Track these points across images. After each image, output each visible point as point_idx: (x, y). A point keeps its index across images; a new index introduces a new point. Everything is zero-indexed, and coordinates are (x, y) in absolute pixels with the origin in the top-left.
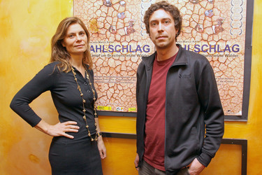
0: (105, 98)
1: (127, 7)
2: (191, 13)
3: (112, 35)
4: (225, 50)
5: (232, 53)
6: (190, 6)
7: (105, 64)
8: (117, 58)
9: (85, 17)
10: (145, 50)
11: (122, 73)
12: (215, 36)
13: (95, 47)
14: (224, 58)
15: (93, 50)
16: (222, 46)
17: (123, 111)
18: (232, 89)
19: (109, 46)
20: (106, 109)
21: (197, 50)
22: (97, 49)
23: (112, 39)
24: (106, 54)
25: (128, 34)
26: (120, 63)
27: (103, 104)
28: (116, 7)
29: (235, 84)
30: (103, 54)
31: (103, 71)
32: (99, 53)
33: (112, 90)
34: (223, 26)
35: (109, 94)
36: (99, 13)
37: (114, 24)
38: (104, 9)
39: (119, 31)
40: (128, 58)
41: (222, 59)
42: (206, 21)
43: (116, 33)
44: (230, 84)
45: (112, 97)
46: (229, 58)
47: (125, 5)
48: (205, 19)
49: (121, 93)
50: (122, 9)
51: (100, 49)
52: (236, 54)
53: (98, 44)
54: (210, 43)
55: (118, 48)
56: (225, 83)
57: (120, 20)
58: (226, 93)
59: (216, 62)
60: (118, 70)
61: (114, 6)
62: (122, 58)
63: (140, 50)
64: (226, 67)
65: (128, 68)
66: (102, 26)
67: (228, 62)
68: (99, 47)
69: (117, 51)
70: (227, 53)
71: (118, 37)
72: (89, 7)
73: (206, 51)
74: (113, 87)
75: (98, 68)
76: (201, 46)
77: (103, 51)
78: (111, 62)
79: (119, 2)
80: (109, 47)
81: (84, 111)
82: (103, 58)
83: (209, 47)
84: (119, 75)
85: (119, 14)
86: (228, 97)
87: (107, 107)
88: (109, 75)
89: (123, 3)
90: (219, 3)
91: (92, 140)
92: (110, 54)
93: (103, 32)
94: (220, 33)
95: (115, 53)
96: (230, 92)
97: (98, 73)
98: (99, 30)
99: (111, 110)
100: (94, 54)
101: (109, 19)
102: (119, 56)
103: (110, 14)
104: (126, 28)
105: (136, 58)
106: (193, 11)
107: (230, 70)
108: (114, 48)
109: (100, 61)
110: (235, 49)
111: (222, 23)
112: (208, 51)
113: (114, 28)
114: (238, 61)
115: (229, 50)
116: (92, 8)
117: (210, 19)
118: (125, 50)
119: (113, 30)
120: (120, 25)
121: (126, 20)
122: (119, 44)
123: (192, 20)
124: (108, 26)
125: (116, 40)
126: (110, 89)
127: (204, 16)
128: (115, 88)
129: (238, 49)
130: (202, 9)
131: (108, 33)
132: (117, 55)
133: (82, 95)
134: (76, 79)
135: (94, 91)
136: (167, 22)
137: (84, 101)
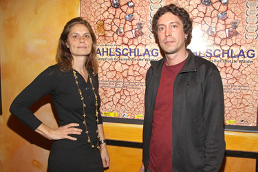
0: (111, 104)
1: (135, 9)
2: (203, 16)
3: (120, 38)
4: (239, 55)
5: (247, 59)
6: (202, 8)
7: (111, 68)
8: (124, 62)
9: (92, 19)
10: (154, 53)
11: (130, 78)
12: (228, 40)
13: (101, 50)
14: (238, 64)
15: (100, 53)
16: (236, 51)
17: (129, 117)
18: (246, 97)
19: (117, 49)
20: (112, 115)
21: (209, 55)
22: (103, 52)
23: (119, 42)
24: (113, 57)
25: (136, 37)
26: (128, 67)
27: (106, 110)
28: (124, 8)
29: (249, 93)
30: (110, 57)
31: (110, 75)
32: (105, 56)
33: (118, 95)
34: (238, 30)
35: (116, 101)
36: (106, 15)
37: (122, 26)
38: (112, 11)
39: (127, 33)
40: (135, 62)
41: (236, 65)
42: (219, 24)
43: (123, 36)
44: (245, 92)
45: (118, 102)
46: (243, 64)
47: (133, 7)
48: (218, 22)
49: (128, 99)
50: (130, 11)
51: (107, 52)
52: (251, 59)
53: (104, 47)
54: (223, 48)
55: (125, 52)
56: (239, 91)
57: (128, 22)
58: (240, 101)
59: (229, 68)
60: (125, 74)
61: (122, 8)
62: (129, 62)
63: (149, 54)
64: (239, 74)
65: (136, 73)
66: (108, 28)
67: (242, 68)
68: (105, 50)
69: (124, 55)
70: (241, 58)
71: (126, 40)
72: (96, 8)
73: (219, 56)
74: (119, 92)
75: (105, 72)
76: (213, 51)
77: (110, 55)
78: (118, 66)
79: (127, 4)
80: (116, 51)
81: (84, 115)
82: (110, 62)
83: (221, 52)
84: (126, 80)
85: (127, 16)
86: (242, 106)
87: (113, 113)
88: (115, 79)
89: (131, 4)
90: (234, 5)
91: (93, 146)
92: (117, 57)
93: (110, 34)
94: (234, 38)
95: (122, 57)
96: (244, 100)
97: (105, 77)
98: (106, 32)
99: (117, 116)
100: (100, 57)
101: (117, 21)
102: (126, 60)
103: (117, 16)
104: (134, 31)
105: (144, 62)
106: (205, 14)
107: (244, 77)
108: (121, 51)
109: (107, 65)
110: (250, 55)
111: (236, 27)
112: (221, 56)
113: (122, 30)
114: (254, 68)
115: (244, 55)
116: (99, 10)
117: (223, 22)
118: (133, 54)
119: (120, 32)
120: (128, 27)
121: (135, 22)
122: (127, 47)
123: (203, 22)
124: (115, 29)
125: (123, 43)
126: (116, 95)
127: (217, 19)
128: (122, 93)
129: (254, 54)
130: (215, 12)
131: (116, 36)
132: (124, 59)
133: (82, 98)
134: (77, 82)
135: (96, 96)
136: (174, 26)
137: (85, 105)
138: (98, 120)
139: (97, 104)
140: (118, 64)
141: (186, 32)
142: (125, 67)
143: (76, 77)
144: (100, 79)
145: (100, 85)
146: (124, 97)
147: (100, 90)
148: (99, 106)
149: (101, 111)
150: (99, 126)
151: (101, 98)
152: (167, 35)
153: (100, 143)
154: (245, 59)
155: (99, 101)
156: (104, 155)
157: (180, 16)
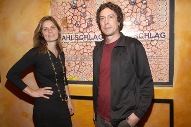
0: (73, 72)
1: (87, 9)
2: (131, 12)
3: (77, 28)
4: (156, 36)
5: (161, 39)
6: (130, 7)
7: (73, 48)
8: (81, 44)
9: (59, 17)
10: (100, 38)
11: (85, 54)
12: (148, 27)
13: (65, 37)
14: (155, 42)
15: (65, 39)
16: (153, 34)
17: (85, 80)
18: (161, 63)
19: (76, 36)
20: (74, 79)
21: (136, 37)
22: (67, 38)
23: (77, 31)
24: (74, 41)
25: (88, 27)
26: (83, 47)
27: (70, 76)
28: (80, 9)
29: (163, 60)
31: (72, 53)
32: (68, 41)
34: (154, 20)
35: (76, 69)
36: (68, 13)
37: (79, 20)
38: (72, 11)
39: (82, 25)
40: (88, 44)
41: (154, 43)
42: (142, 17)
43: (80, 27)
44: (160, 60)
45: (78, 71)
46: (158, 42)
47: (85, 8)
48: (141, 16)
49: (84, 68)
50: (84, 10)
52: (163, 39)
53: (68, 35)
54: (145, 32)
55: (81, 37)
56: (156, 60)
57: (82, 18)
58: (157, 66)
59: (149, 45)
60: (82, 52)
62: (84, 44)
63: (97, 38)
64: (156, 49)
65: (89, 51)
66: (70, 22)
67: (158, 45)
68: (68, 37)
69: (81, 39)
70: (157, 38)
71: (81, 30)
72: (61, 9)
73: (142, 38)
74: (78, 64)
75: (68, 51)
76: (138, 34)
77: (72, 40)
78: (77, 47)
79: (82, 6)
81: (56, 80)
82: (72, 44)
83: (144, 35)
84: (82, 56)
85: (82, 14)
86: (159, 69)
87: (75, 78)
88: (75, 56)
89: (84, 6)
90: (150, 4)
91: (63, 100)
92: (76, 41)
93: (71, 26)
94: (152, 25)
95: (79, 41)
96: (160, 66)
97: (68, 54)
98: (68, 25)
99: (77, 80)
100: (65, 41)
101: (75, 17)
102: (83, 42)
103: (75, 14)
104: (86, 23)
105: (94, 43)
106: (132, 10)
107: (159, 50)
108: (79, 37)
109: (69, 47)
110: (162, 36)
111: (153, 18)
112: (144, 38)
113: (79, 23)
114: (165, 44)
115: (158, 36)
116: (64, 10)
117: (144, 16)
118: (86, 38)
119: (78, 25)
120: (83, 21)
121: (87, 18)
122: (82, 34)
123: (131, 16)
124: (74, 22)
125: (80, 32)
126: (77, 66)
127: (140, 14)
128: (80, 64)
129: (165, 36)
130: (139, 9)
131: (75, 27)
132: (81, 42)
133: (54, 69)
134: (51, 58)
135: (63, 67)
136: (111, 17)
137: (56, 73)
138: (65, 83)
139: (64, 72)
140: (77, 46)
141: (119, 21)
142: (82, 47)
143: (50, 55)
144: (66, 56)
145: (66, 60)
146: (81, 67)
147: (66, 63)
148: (65, 73)
149: (67, 77)
150: (66, 87)
151: (67, 68)
152: (106, 23)
153: (67, 98)
154: (160, 39)
155: (65, 70)
156: (70, 105)
157: (115, 10)
